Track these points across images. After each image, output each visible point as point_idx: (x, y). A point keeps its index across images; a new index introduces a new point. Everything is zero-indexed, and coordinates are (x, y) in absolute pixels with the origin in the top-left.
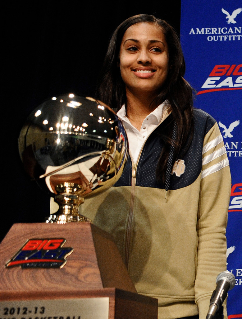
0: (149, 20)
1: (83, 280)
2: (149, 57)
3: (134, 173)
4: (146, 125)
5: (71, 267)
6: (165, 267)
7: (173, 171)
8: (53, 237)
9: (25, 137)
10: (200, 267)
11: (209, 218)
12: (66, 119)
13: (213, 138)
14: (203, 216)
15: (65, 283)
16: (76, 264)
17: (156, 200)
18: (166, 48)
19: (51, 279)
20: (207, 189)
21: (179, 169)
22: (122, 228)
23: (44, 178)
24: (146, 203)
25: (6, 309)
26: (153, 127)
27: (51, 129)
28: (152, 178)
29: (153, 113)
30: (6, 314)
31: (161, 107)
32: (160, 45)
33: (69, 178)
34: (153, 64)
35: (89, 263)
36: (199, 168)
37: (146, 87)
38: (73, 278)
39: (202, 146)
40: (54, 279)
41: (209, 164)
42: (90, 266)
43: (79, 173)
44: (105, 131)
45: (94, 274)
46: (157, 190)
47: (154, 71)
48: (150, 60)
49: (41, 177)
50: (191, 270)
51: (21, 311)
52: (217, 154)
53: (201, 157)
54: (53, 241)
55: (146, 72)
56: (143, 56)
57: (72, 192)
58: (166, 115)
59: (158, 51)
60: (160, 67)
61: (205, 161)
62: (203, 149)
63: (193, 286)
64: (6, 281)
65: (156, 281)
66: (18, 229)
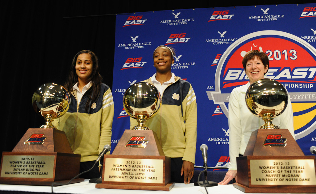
0: (87, 52)
1: (48, 149)
2: (84, 66)
3: (78, 108)
4: (84, 90)
5: (45, 144)
6: (88, 142)
7: (92, 107)
8: (40, 133)
9: (34, 98)
10: (100, 142)
11: (105, 124)
12: (48, 92)
13: (107, 94)
14: (103, 123)
15: (42, 150)
16: (47, 143)
17: (85, 117)
18: (92, 62)
19: (38, 148)
20: (104, 113)
21: (94, 106)
22: (73, 128)
23: (40, 112)
24: (81, 119)
25: (22, 158)
26: (86, 91)
27: (43, 95)
28: (84, 109)
29: (86, 86)
30: (22, 160)
31: (89, 83)
32: (89, 61)
33: (48, 112)
34: (86, 68)
35: (51, 143)
36: (102, 105)
37: (83, 77)
38: (45, 148)
39: (103, 97)
40: (39, 148)
41: (105, 104)
42: (51, 144)
43: (52, 110)
44: (61, 96)
45: (52, 147)
46: (85, 114)
47: (86, 71)
48: (85, 67)
49: (39, 112)
50: (97, 143)
51: (27, 159)
52: (109, 100)
53: (102, 102)
54: (40, 135)
55: (83, 71)
56: (82, 65)
57: (50, 117)
58: (91, 86)
59: (88, 64)
60: (89, 70)
61: (104, 103)
62: (103, 98)
63: (98, 149)
64: (24, 148)
65: (85, 147)
66: (30, 130)
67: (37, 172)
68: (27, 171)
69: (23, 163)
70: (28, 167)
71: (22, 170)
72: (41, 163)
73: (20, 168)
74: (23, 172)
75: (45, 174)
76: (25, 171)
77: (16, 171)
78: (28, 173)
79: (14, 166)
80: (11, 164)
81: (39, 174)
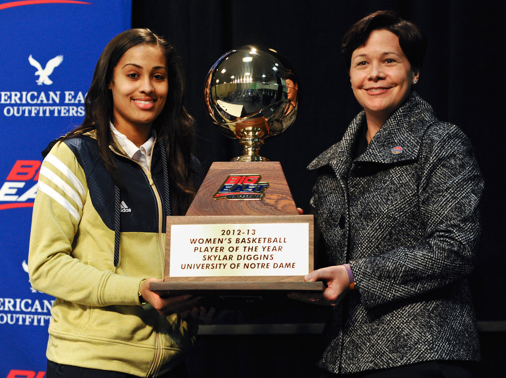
1: (281, 210)
5: (269, 199)
25: (223, 231)
30: (223, 234)
35: (284, 196)
40: (257, 209)
51: (236, 233)
60: (161, 97)
67: (265, 262)
68: (239, 262)
69: (225, 243)
70: (241, 252)
71: (225, 258)
72: (275, 240)
73: (219, 253)
74: (229, 262)
75: (288, 265)
76: (235, 261)
77: (210, 262)
78: (242, 265)
79: (203, 250)
80: (194, 245)
81: (271, 266)
